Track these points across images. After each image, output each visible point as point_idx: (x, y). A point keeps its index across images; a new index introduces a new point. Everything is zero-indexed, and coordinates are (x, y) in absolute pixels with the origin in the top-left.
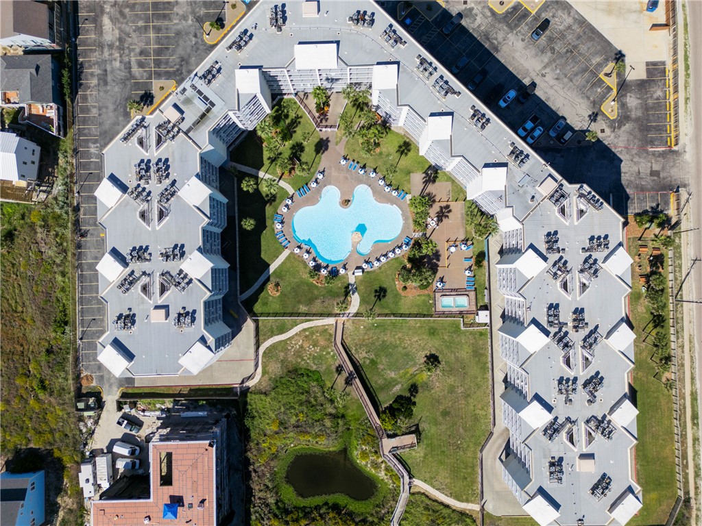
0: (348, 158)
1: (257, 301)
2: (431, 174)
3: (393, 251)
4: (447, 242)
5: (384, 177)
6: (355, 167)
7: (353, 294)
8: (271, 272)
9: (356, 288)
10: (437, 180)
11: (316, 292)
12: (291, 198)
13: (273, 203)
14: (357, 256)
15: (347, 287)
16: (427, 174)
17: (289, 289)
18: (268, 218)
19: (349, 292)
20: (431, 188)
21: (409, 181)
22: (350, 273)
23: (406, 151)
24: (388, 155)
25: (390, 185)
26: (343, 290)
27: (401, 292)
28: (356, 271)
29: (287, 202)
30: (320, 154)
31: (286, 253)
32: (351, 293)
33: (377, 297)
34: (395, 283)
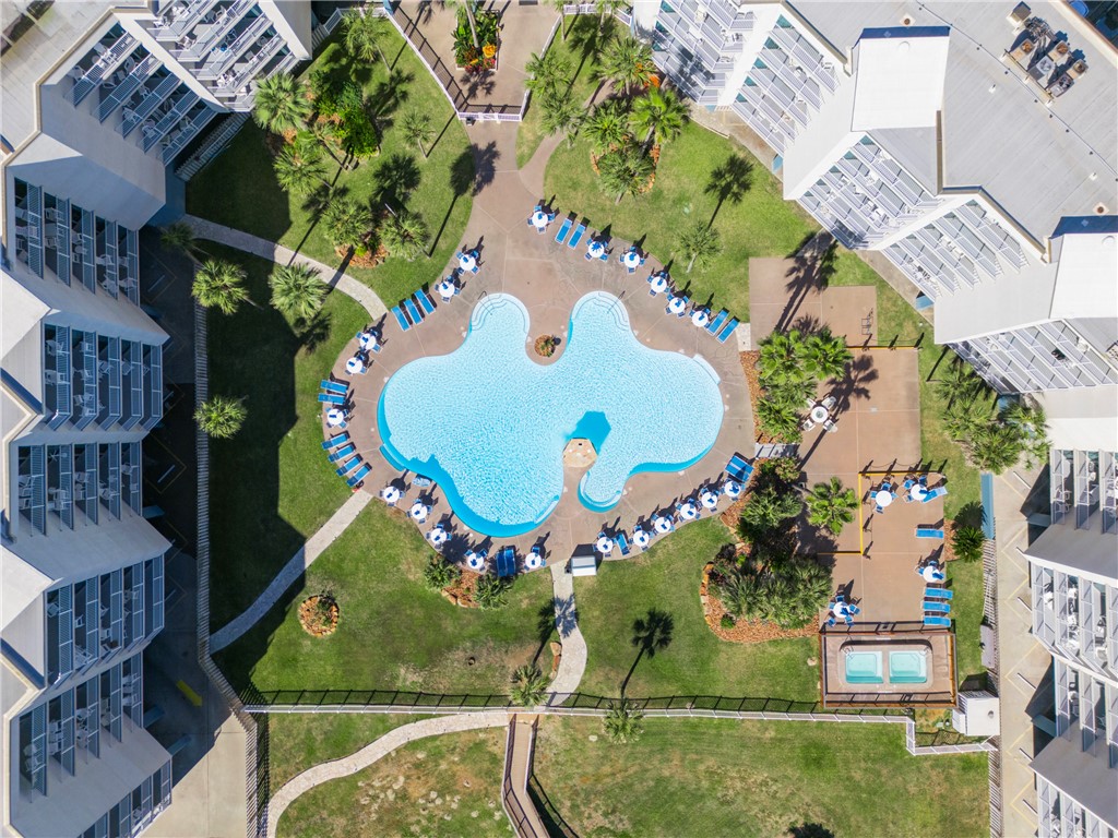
0: (553, 207)
1: (265, 652)
2: (815, 259)
3: (693, 499)
4: (864, 472)
5: (667, 269)
6: (578, 235)
7: (566, 632)
8: (307, 565)
9: (576, 615)
10: (833, 279)
11: (449, 626)
12: (377, 331)
13: (319, 346)
14: (579, 511)
15: (547, 611)
16: (801, 261)
17: (365, 616)
18: (304, 392)
19: (554, 627)
20: (814, 305)
21: (743, 283)
22: (557, 567)
23: (735, 188)
24: (680, 200)
25: (684, 294)
26: (536, 620)
27: (717, 628)
28: (576, 562)
29: (362, 343)
30: (467, 195)
31: (358, 502)
32: (560, 629)
33: (640, 645)
34: (699, 601)
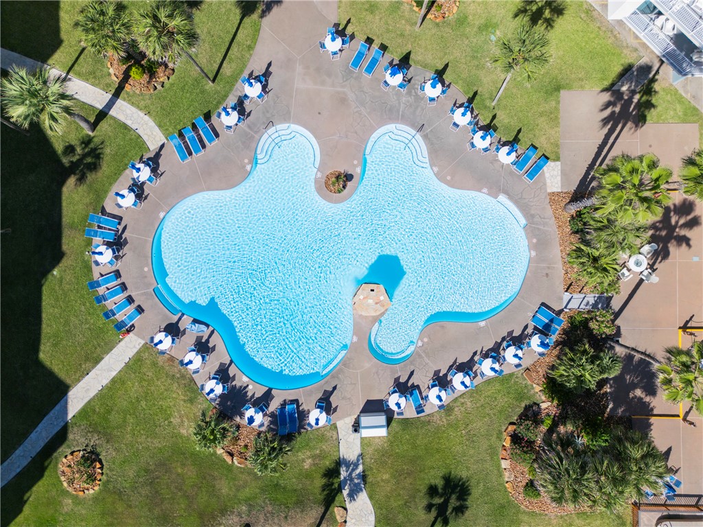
0: (349, 31)
1: (20, 511)
2: (633, 92)
3: (495, 353)
4: (684, 328)
5: (471, 100)
6: (374, 62)
7: (352, 496)
8: (70, 416)
9: (364, 477)
10: (651, 115)
11: (224, 488)
12: (154, 163)
13: (90, 177)
14: (369, 363)
15: (332, 473)
16: (618, 95)
17: (131, 474)
18: (72, 227)
19: (340, 490)
20: (630, 141)
21: (553, 117)
22: (344, 424)
23: (547, 14)
24: (487, 27)
25: (488, 128)
26: (319, 482)
27: (519, 497)
28: (365, 420)
29: (135, 175)
31: (128, 347)
32: (345, 492)
33: (434, 513)
34: (499, 465)
